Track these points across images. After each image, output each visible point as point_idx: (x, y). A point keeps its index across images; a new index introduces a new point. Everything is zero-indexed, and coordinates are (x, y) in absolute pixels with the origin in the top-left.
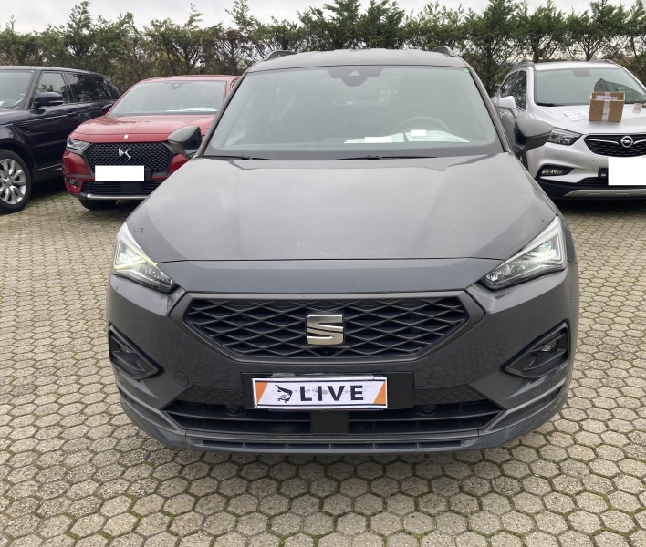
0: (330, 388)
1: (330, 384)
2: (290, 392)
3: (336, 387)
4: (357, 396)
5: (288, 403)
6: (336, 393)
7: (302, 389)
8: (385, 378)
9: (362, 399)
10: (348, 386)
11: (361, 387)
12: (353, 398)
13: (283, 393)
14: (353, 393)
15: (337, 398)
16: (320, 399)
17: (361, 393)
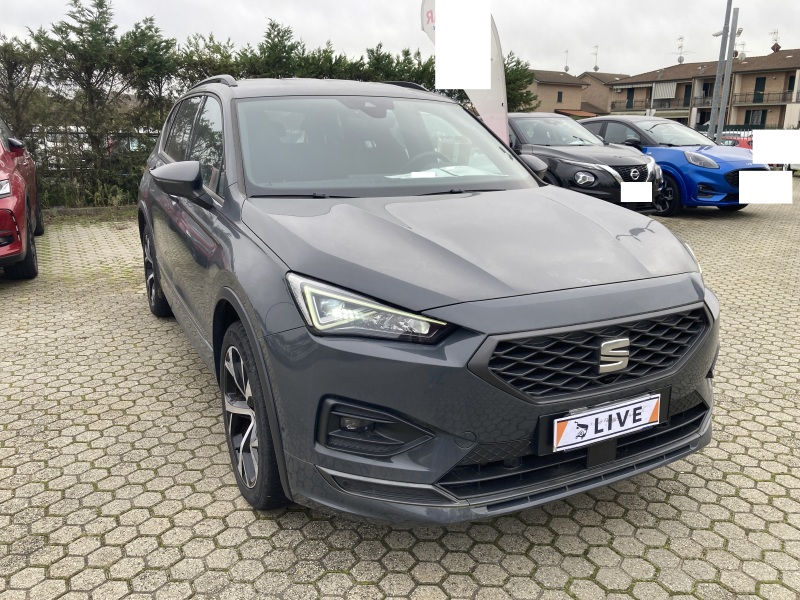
0: (618, 415)
1: (617, 411)
2: (585, 427)
3: (622, 412)
4: (637, 418)
5: (585, 439)
6: (623, 418)
7: (597, 420)
8: (659, 395)
9: (640, 420)
10: (631, 408)
11: (640, 408)
12: (635, 421)
13: (580, 429)
14: (635, 415)
15: (622, 424)
16: (610, 428)
17: (640, 414)
